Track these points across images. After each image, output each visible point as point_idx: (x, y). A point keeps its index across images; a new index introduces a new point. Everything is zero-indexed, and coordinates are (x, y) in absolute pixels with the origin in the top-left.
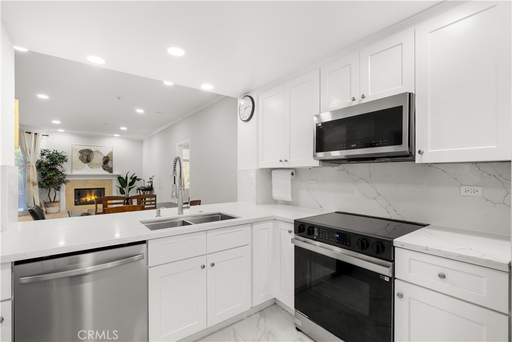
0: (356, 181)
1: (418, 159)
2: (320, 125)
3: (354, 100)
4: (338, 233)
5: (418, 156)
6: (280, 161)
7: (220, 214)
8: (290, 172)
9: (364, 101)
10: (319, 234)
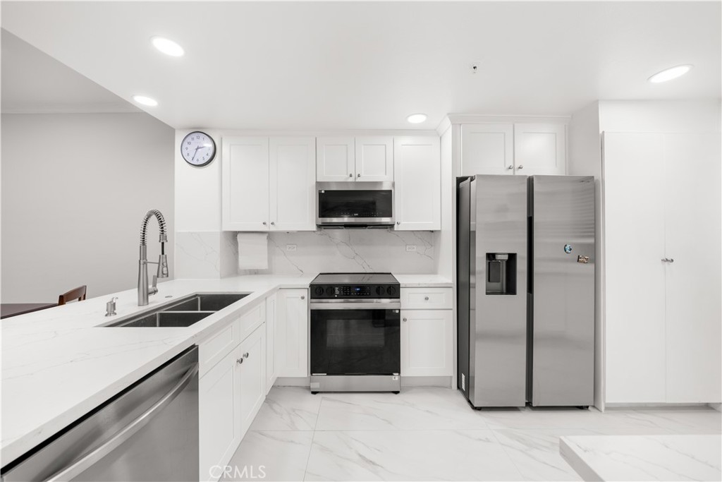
0: (337, 245)
1: (396, 228)
2: (323, 192)
3: (351, 176)
4: (358, 287)
5: (396, 226)
6: (264, 223)
7: (197, 295)
8: (265, 236)
9: (359, 180)
10: (340, 293)
